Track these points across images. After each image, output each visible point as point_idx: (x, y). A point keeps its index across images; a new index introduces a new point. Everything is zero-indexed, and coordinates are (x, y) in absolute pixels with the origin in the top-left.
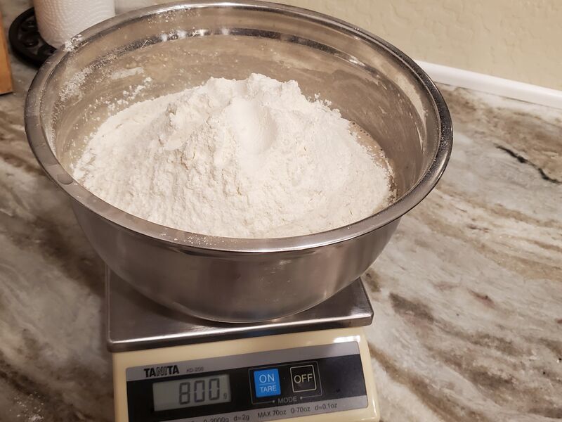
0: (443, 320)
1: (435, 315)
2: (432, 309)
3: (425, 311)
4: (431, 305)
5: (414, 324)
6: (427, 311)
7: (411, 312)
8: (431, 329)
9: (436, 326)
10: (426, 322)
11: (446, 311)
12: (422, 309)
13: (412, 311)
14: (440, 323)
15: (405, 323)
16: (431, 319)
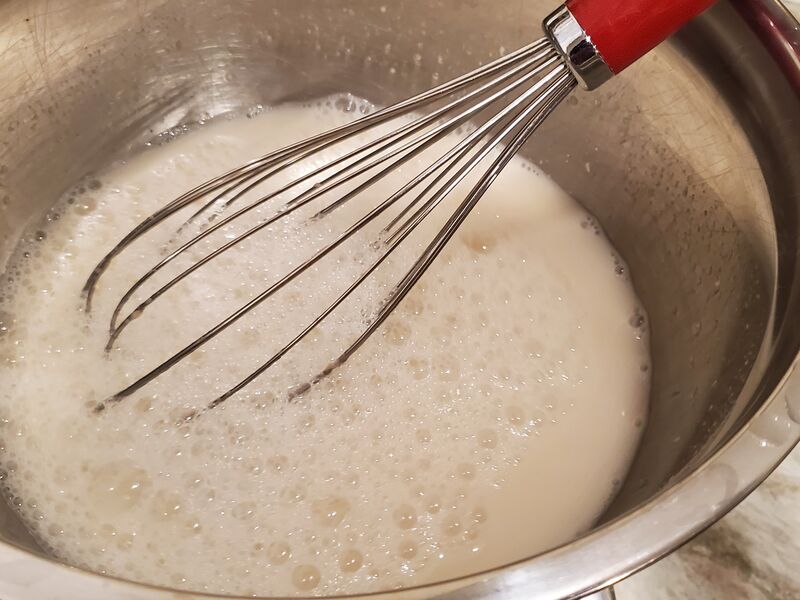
0: (770, 569)
1: (756, 557)
2: (749, 543)
3: (733, 546)
4: (749, 534)
5: (709, 577)
6: (739, 547)
7: (704, 549)
8: (745, 594)
9: (756, 586)
10: (734, 575)
11: (780, 548)
12: (730, 540)
13: (708, 545)
14: (764, 577)
15: (689, 576)
16: (746, 566)
